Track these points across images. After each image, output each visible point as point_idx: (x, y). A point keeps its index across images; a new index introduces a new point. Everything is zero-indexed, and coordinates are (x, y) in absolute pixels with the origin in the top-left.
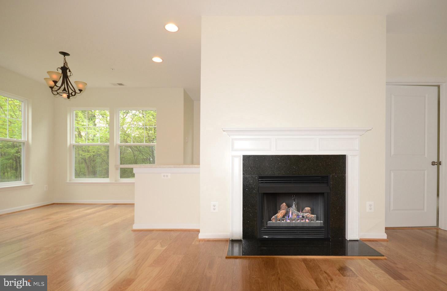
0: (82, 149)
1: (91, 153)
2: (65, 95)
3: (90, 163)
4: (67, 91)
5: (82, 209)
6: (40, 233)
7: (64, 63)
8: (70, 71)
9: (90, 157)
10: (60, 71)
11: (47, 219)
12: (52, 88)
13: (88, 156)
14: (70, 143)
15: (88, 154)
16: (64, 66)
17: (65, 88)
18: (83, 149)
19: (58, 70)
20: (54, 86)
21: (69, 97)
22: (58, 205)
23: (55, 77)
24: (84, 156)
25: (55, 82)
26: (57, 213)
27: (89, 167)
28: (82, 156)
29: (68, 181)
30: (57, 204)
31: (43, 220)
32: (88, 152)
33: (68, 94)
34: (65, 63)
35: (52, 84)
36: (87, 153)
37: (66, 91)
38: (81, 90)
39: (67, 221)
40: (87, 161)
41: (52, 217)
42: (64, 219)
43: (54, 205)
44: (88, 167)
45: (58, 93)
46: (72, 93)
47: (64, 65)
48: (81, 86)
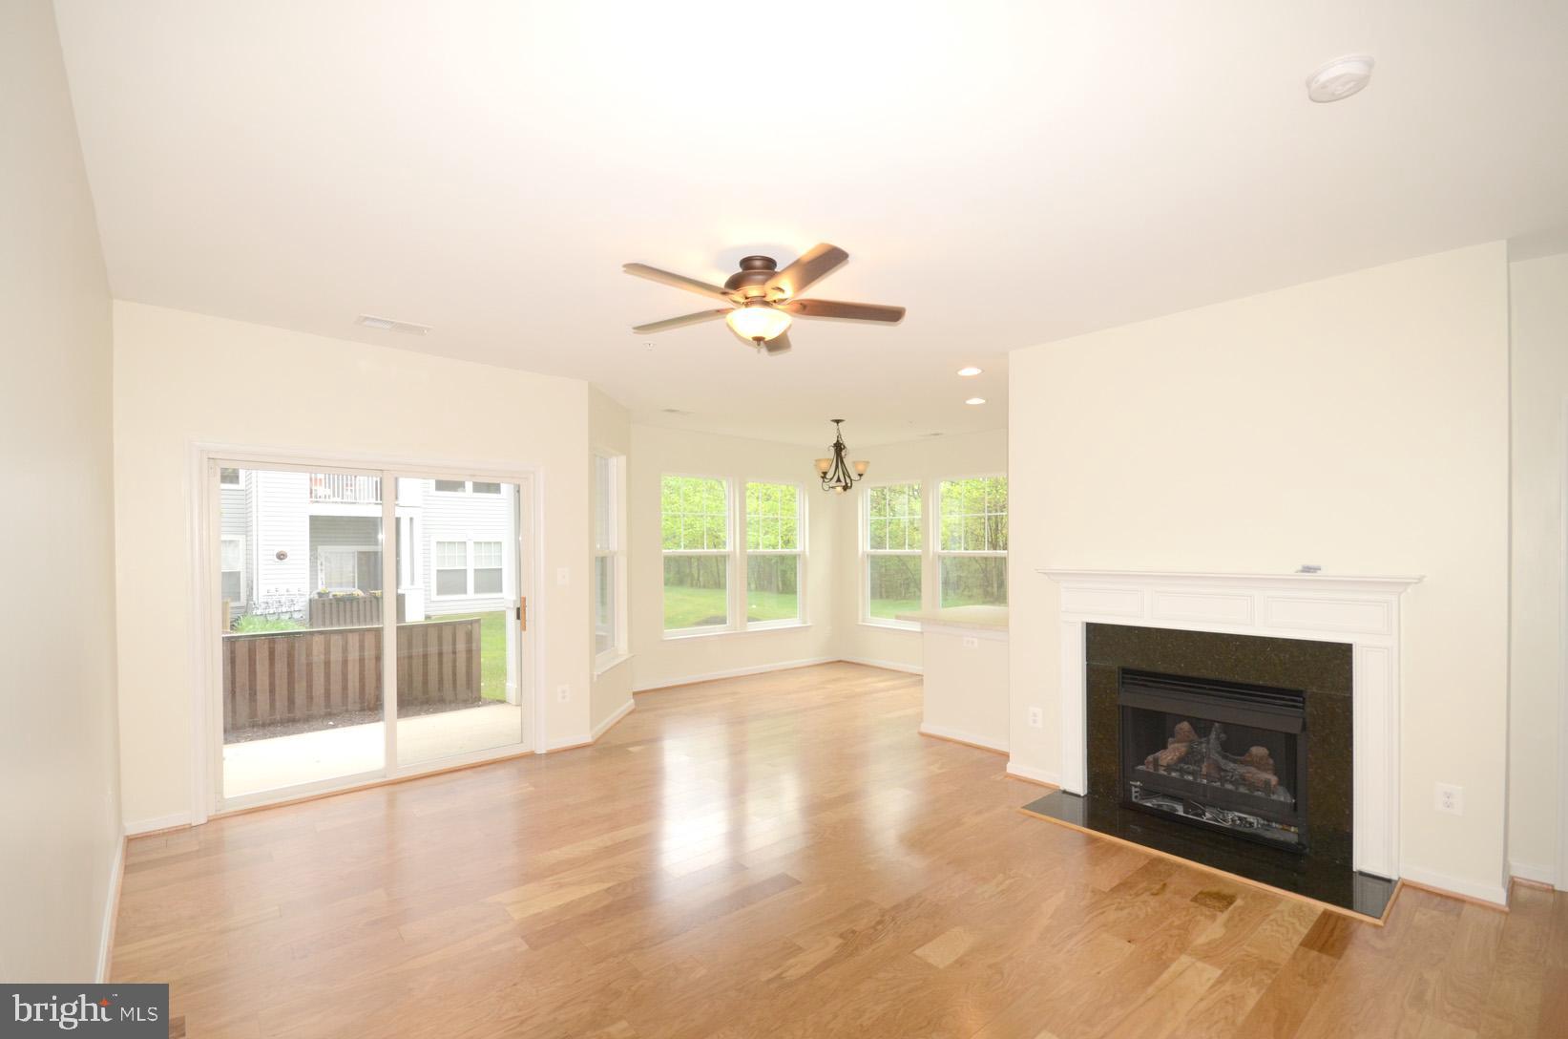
2: (839, 489)
7: (838, 437)
8: (846, 447)
10: (832, 453)
14: (863, 549)
16: (838, 441)
17: (839, 476)
19: (829, 453)
29: (860, 622)
37: (841, 482)
38: (861, 475)
43: (841, 663)
48: (861, 468)
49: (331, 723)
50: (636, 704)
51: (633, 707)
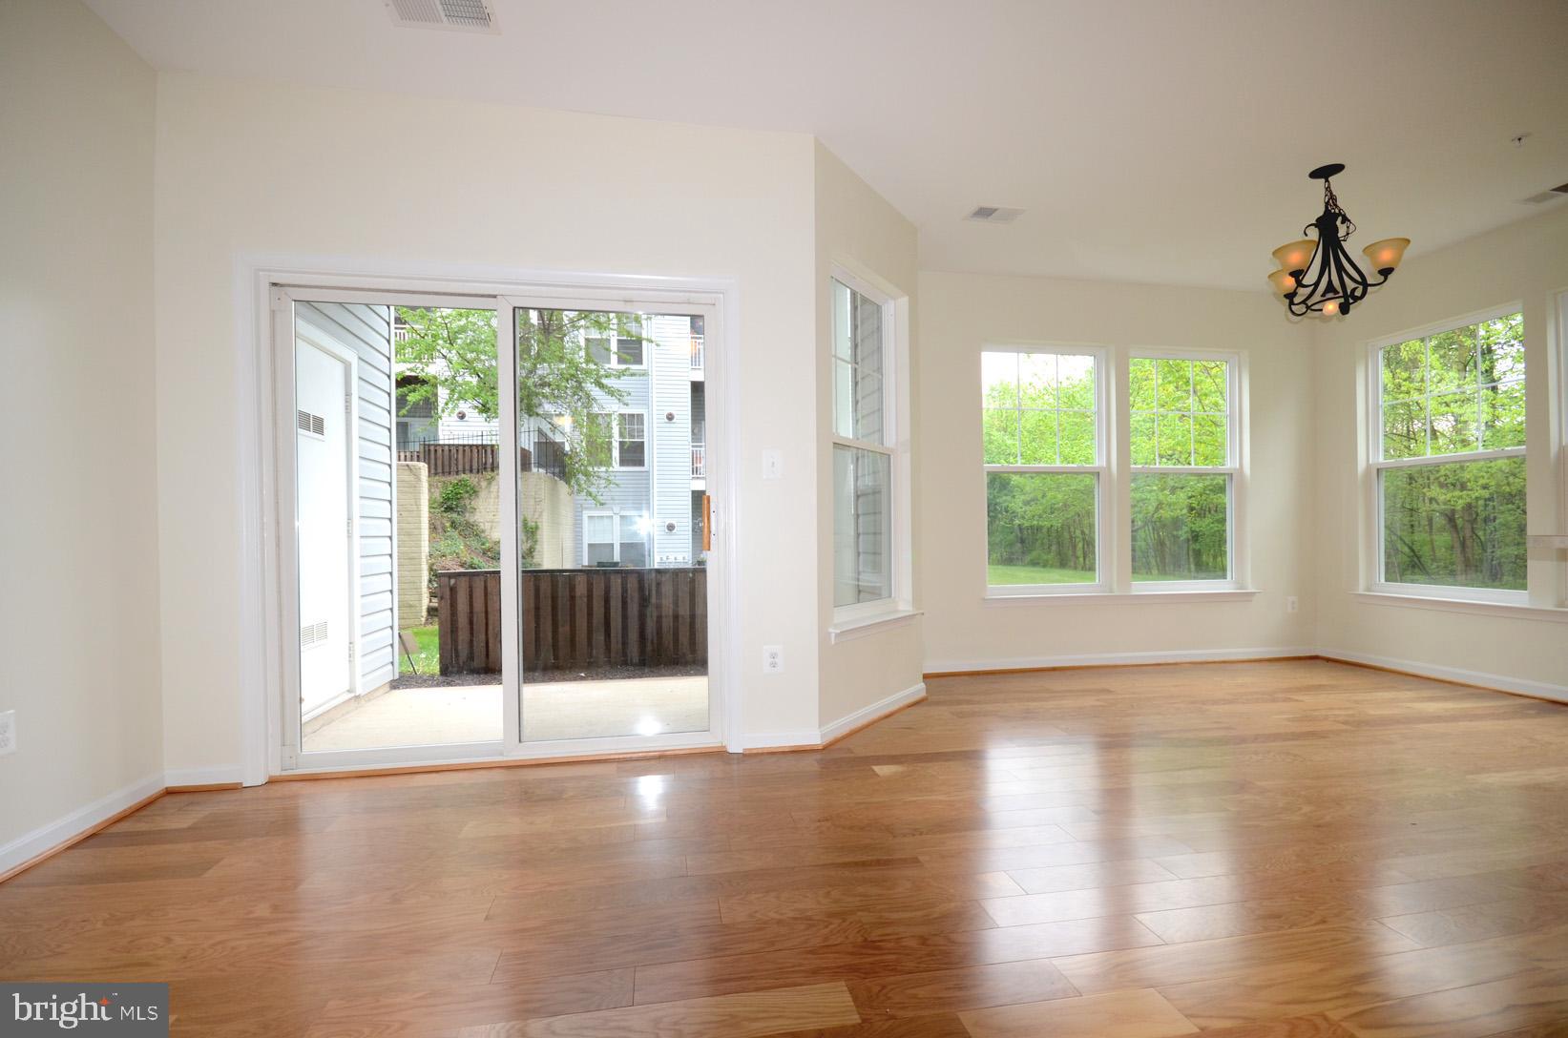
0: (1437, 478)
1: (1471, 490)
2: (1331, 307)
3: (1473, 528)
4: (1339, 289)
5: (1410, 694)
6: (1256, 738)
7: (1327, 204)
8: (1345, 220)
9: (1469, 506)
10: (1314, 234)
11: (1285, 700)
12: (1290, 296)
13: (1460, 501)
14: (1368, 460)
15: (1460, 497)
16: (1327, 210)
17: (1330, 282)
18: (1442, 479)
19: (1306, 235)
20: (1297, 288)
21: (1344, 309)
22: (1330, 664)
23: (1295, 259)
24: (1445, 504)
25: (1298, 274)
26: (1320, 687)
27: (1469, 543)
28: (1438, 504)
29: (1361, 591)
30: (1328, 660)
31: (1274, 701)
32: (1463, 487)
33: (1342, 300)
34: (1331, 199)
35: (1290, 282)
36: (1457, 493)
37: (1336, 292)
38: (1386, 272)
39: (1345, 723)
40: (1459, 522)
41: (1300, 698)
42: (1337, 712)
43: (1318, 662)
44: (1463, 545)
45: (1308, 308)
46: (1354, 290)
47: (1326, 207)
48: (1386, 257)
49: (583, 675)
50: (927, 691)
51: (923, 694)
